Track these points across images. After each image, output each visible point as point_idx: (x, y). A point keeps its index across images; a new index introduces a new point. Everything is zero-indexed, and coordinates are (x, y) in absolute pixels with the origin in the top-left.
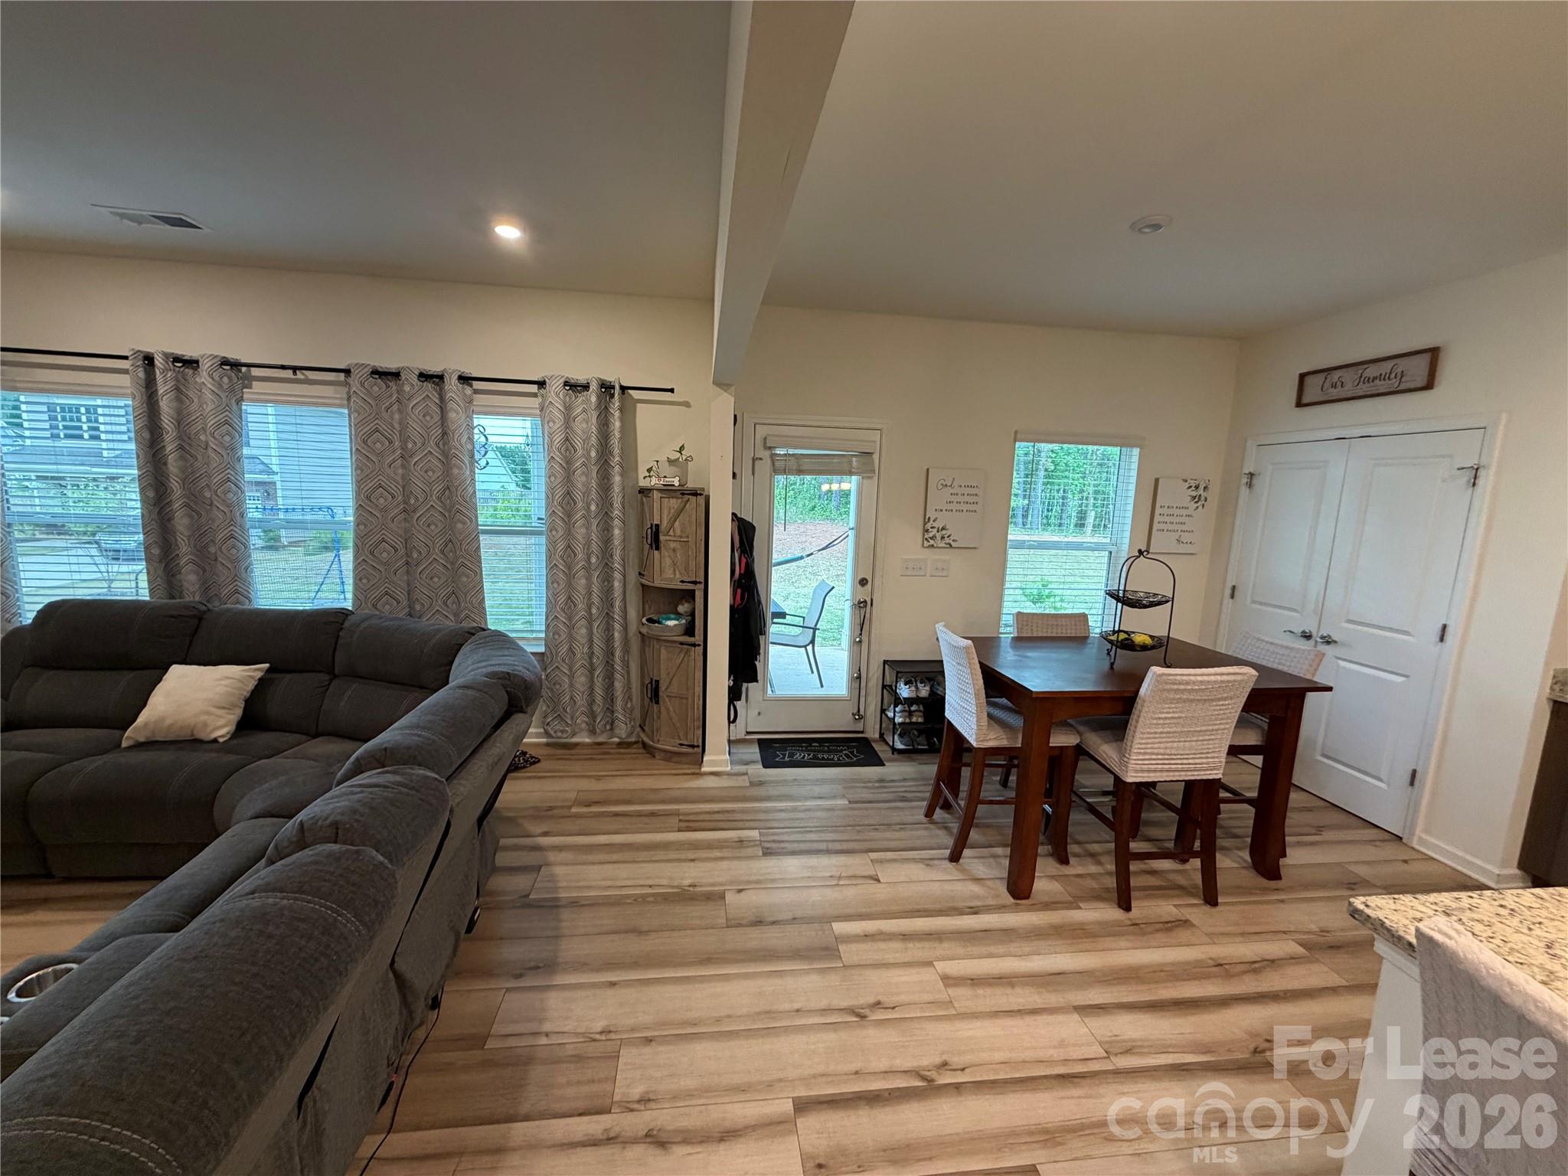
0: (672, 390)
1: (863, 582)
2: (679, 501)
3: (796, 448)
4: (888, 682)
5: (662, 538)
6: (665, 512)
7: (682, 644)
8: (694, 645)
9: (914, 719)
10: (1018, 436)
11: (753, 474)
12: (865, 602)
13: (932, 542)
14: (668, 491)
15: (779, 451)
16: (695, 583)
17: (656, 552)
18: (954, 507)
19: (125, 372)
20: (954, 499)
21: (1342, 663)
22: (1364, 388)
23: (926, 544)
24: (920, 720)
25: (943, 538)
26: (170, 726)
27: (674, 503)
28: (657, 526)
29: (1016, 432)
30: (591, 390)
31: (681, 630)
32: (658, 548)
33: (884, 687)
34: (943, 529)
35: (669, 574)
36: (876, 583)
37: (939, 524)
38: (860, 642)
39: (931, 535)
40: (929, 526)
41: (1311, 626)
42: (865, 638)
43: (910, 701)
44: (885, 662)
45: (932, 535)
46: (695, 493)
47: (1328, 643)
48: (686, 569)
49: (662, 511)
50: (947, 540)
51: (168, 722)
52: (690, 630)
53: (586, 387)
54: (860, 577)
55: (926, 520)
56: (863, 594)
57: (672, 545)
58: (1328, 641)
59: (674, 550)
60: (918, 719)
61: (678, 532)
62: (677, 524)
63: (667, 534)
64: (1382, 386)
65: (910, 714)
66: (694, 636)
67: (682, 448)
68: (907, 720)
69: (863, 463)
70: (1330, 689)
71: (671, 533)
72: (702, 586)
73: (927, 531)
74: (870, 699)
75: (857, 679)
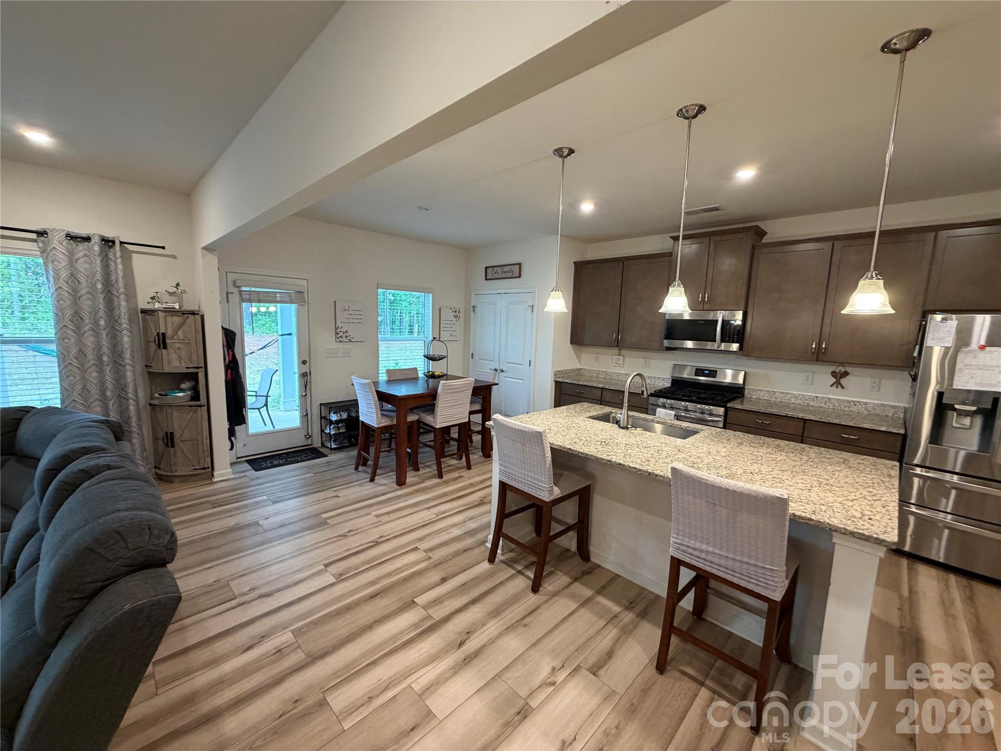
0: (163, 248)
1: (304, 362)
2: (181, 318)
3: (256, 287)
4: (323, 415)
5: (168, 341)
6: (170, 325)
7: (190, 406)
8: (200, 406)
9: (341, 431)
10: (379, 286)
11: (228, 302)
12: (306, 373)
13: (341, 339)
14: (170, 311)
15: (244, 289)
16: (198, 368)
17: (164, 351)
18: (351, 321)
20: (350, 316)
21: (507, 379)
22: (504, 275)
23: (338, 340)
24: (344, 431)
25: (346, 337)
27: (177, 320)
28: (164, 334)
29: (378, 284)
30: (93, 242)
31: (188, 399)
32: (165, 347)
33: (321, 418)
34: (346, 332)
35: (177, 364)
36: (312, 361)
37: (343, 330)
38: (306, 395)
40: (338, 331)
41: (497, 367)
42: (308, 392)
43: (337, 422)
44: (321, 404)
45: (340, 336)
46: (193, 313)
47: (502, 372)
48: (190, 359)
49: (168, 325)
50: (349, 338)
52: (196, 397)
53: (87, 239)
54: (302, 359)
55: (336, 329)
56: (305, 369)
57: (177, 345)
58: (502, 371)
59: (179, 349)
60: (343, 430)
61: (181, 337)
62: (180, 332)
63: (172, 338)
64: (509, 275)
65: (339, 428)
66: (199, 400)
67: (178, 285)
68: (337, 432)
69: (298, 297)
70: (497, 384)
71: (176, 337)
72: (203, 370)
73: (338, 333)
74: (314, 425)
75: (305, 416)
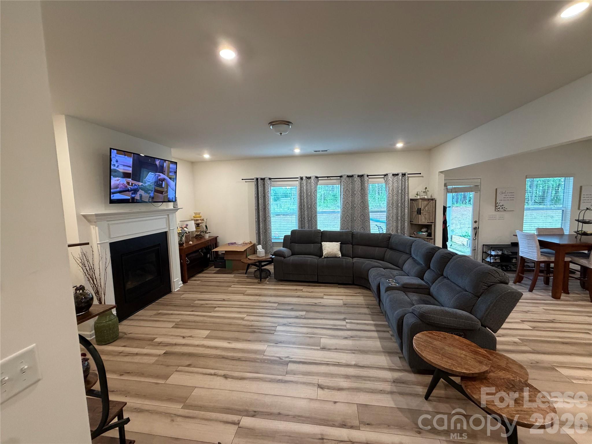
0: (420, 174)
1: (475, 222)
2: (427, 202)
3: (455, 186)
5: (421, 211)
6: (423, 205)
7: (427, 239)
8: (432, 239)
9: (497, 261)
10: (528, 177)
12: (476, 227)
13: (499, 210)
14: (423, 199)
15: (448, 187)
16: (432, 223)
17: (420, 215)
18: (505, 199)
19: (298, 181)
20: (505, 196)
23: (496, 210)
25: (502, 208)
26: (332, 254)
27: (426, 202)
28: (420, 209)
29: (526, 176)
30: (399, 175)
31: (426, 235)
32: (420, 214)
33: (483, 252)
34: (502, 205)
35: (424, 220)
36: (480, 222)
37: (501, 204)
38: (476, 239)
39: (498, 207)
40: (497, 205)
42: (477, 238)
43: (495, 256)
44: (483, 245)
46: (432, 200)
48: (429, 219)
49: (422, 205)
50: (504, 209)
51: (332, 253)
52: (430, 235)
53: (397, 175)
54: (475, 220)
56: (476, 225)
57: (425, 213)
59: (425, 214)
61: (427, 210)
62: (426, 208)
63: (423, 210)
66: (431, 237)
67: (426, 188)
69: (476, 188)
71: (425, 210)
72: (434, 223)
73: (497, 206)
75: (474, 250)
